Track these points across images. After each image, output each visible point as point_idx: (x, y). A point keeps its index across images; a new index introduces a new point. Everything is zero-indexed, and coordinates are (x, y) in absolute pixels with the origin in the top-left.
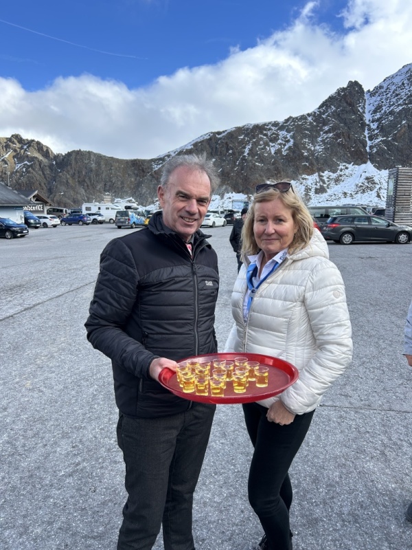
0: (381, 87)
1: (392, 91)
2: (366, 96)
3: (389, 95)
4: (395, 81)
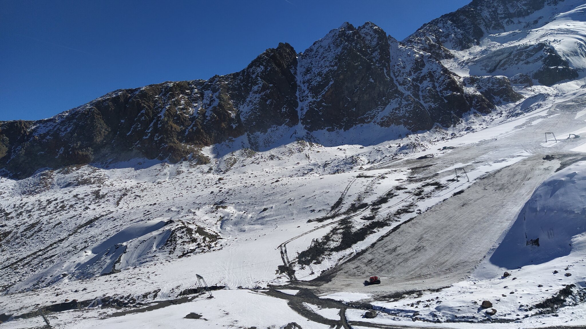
0: (311, 50)
1: (320, 54)
2: (298, 58)
3: (318, 58)
4: (323, 44)
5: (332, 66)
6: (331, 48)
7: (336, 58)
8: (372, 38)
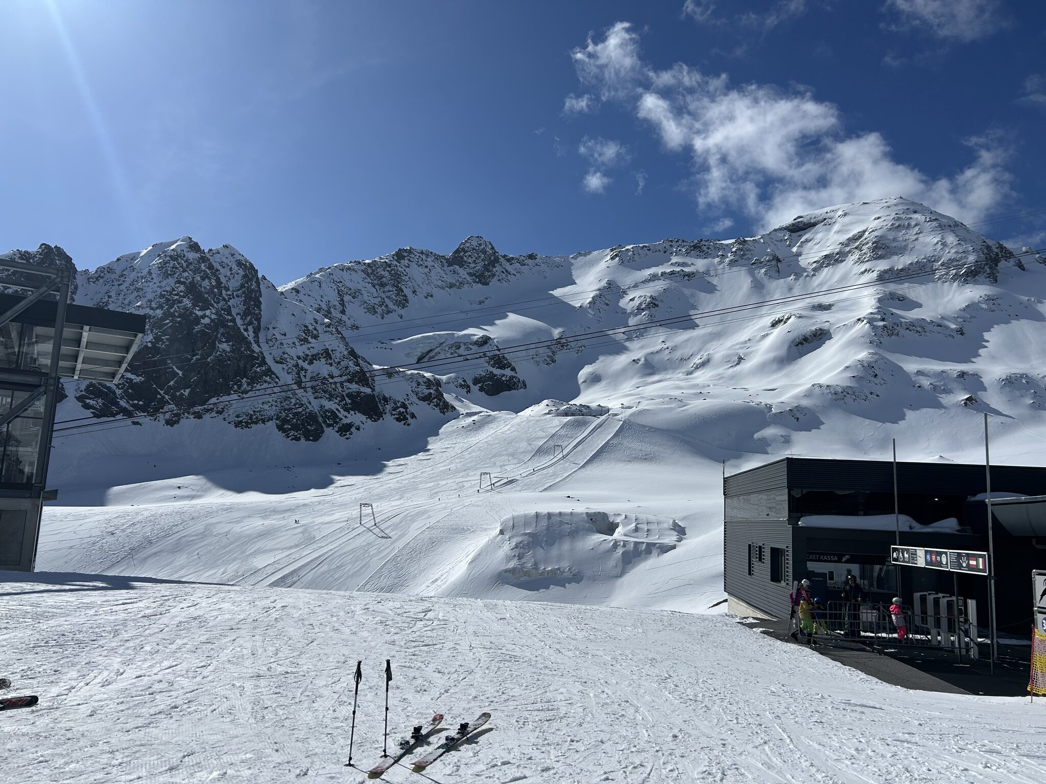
0: (109, 269)
1: (128, 281)
2: (79, 280)
3: (122, 287)
5: (152, 309)
6: (154, 276)
7: (162, 296)
8: (231, 274)
